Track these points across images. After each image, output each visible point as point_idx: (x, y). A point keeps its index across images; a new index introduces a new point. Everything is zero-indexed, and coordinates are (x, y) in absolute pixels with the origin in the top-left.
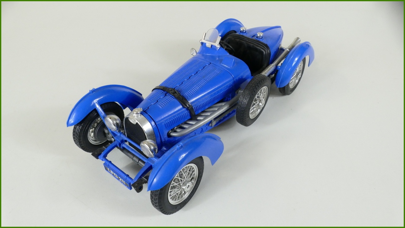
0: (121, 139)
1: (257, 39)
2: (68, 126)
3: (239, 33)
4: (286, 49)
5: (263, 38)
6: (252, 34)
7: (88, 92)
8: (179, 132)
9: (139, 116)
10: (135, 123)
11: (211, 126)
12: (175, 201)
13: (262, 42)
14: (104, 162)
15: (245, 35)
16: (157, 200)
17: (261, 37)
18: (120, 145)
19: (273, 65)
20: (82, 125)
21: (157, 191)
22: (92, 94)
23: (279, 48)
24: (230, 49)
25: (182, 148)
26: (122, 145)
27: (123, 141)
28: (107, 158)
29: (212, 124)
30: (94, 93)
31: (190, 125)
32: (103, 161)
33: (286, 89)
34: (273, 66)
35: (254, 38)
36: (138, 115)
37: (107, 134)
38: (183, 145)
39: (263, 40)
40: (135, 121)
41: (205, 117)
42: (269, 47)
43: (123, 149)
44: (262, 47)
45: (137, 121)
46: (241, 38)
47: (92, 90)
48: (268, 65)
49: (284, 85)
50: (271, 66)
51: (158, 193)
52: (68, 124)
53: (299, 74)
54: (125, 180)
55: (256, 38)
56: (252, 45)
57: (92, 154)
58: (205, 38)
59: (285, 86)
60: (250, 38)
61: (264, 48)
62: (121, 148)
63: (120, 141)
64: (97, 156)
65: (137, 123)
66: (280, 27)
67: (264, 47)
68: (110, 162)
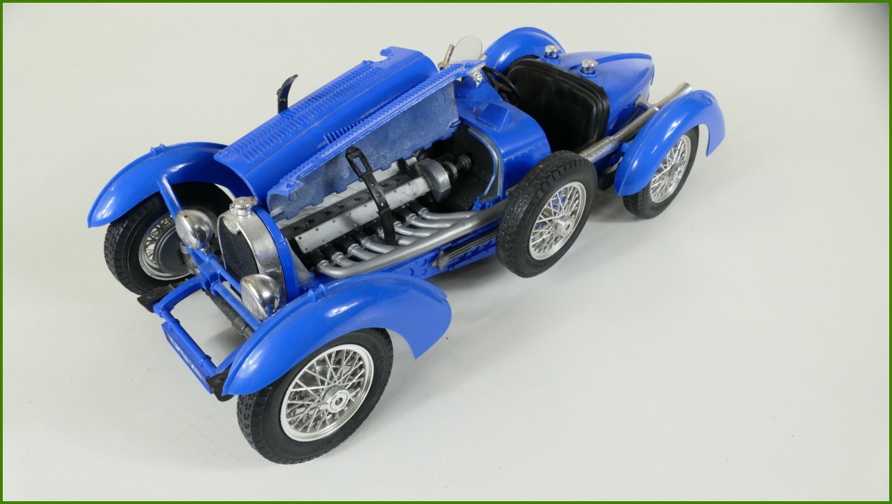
0: (211, 271)
1: (581, 74)
2: (90, 226)
3: (543, 60)
4: (652, 106)
5: (596, 72)
6: (573, 63)
7: (147, 151)
8: (345, 268)
9: (249, 216)
10: (235, 231)
11: (437, 267)
12: (302, 431)
13: (593, 81)
14: (163, 320)
15: (555, 64)
16: (250, 419)
17: (591, 71)
18: (208, 284)
19: (612, 138)
20: (124, 226)
21: (251, 396)
22: (155, 157)
23: (637, 103)
24: (509, 90)
25: (323, 299)
26: (212, 285)
27: (215, 277)
28: (173, 312)
29: (437, 263)
30: (162, 154)
31: (374, 255)
32: (161, 317)
33: (640, 199)
34: (611, 141)
35: (576, 72)
36: (246, 211)
37: (186, 257)
38: (325, 291)
39: (597, 79)
40: (236, 227)
41: (416, 240)
42: (608, 95)
43: (217, 297)
44: (590, 94)
45: (239, 228)
46: (546, 70)
47: (156, 148)
48: (601, 137)
49: (636, 189)
50: (607, 141)
51: (252, 402)
52: (92, 221)
53: (679, 169)
54: (199, 367)
55: (579, 71)
56: (567, 86)
57: (139, 299)
58: (451, 58)
59: (636, 195)
60: (566, 71)
61: (594, 97)
62: (212, 292)
63: (208, 277)
64: (150, 306)
65: (240, 233)
66: (648, 57)
67: (595, 94)
68: (177, 322)
